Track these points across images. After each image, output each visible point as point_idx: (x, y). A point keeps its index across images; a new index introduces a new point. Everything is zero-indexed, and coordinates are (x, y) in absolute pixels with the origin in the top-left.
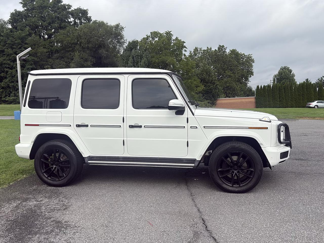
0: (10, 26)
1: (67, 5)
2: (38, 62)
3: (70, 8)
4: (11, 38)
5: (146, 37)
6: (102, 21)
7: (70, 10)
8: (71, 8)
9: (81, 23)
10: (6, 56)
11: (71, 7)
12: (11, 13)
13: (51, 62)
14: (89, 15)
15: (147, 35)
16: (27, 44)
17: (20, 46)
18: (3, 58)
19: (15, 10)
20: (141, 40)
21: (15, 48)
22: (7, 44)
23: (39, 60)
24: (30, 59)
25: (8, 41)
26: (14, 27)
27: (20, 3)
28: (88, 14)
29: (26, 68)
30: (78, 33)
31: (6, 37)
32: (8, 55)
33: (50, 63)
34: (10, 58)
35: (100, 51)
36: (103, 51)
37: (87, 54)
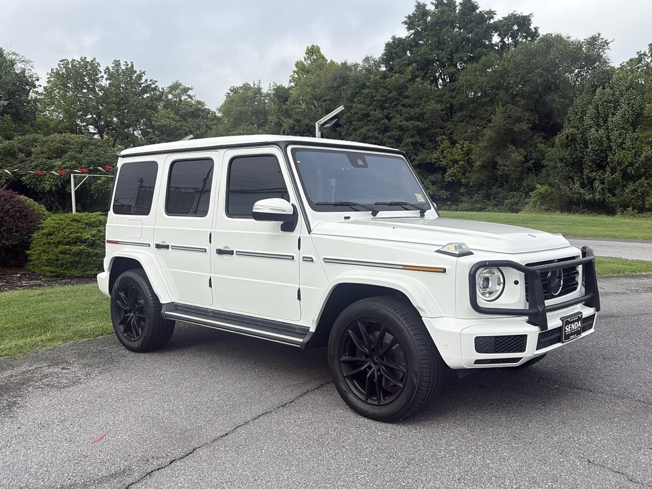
0: (383, 69)
1: (487, 13)
2: (425, 129)
3: (492, 17)
4: (381, 90)
5: (637, 56)
6: (558, 35)
7: (492, 21)
8: (494, 16)
9: (516, 43)
10: (372, 123)
11: (495, 14)
12: (386, 44)
13: (450, 128)
14: (532, 27)
15: (638, 53)
16: (409, 98)
17: (395, 102)
18: (367, 128)
19: (394, 38)
20: (621, 65)
21: (387, 108)
22: (374, 101)
23: (426, 126)
24: (411, 125)
25: (376, 96)
26: (391, 69)
27: (403, 23)
28: (530, 24)
29: (403, 142)
30: (504, 65)
31: (374, 89)
32: (375, 121)
33: (448, 130)
34: (379, 127)
35: (548, 98)
36: (555, 98)
37: (519, 107)
